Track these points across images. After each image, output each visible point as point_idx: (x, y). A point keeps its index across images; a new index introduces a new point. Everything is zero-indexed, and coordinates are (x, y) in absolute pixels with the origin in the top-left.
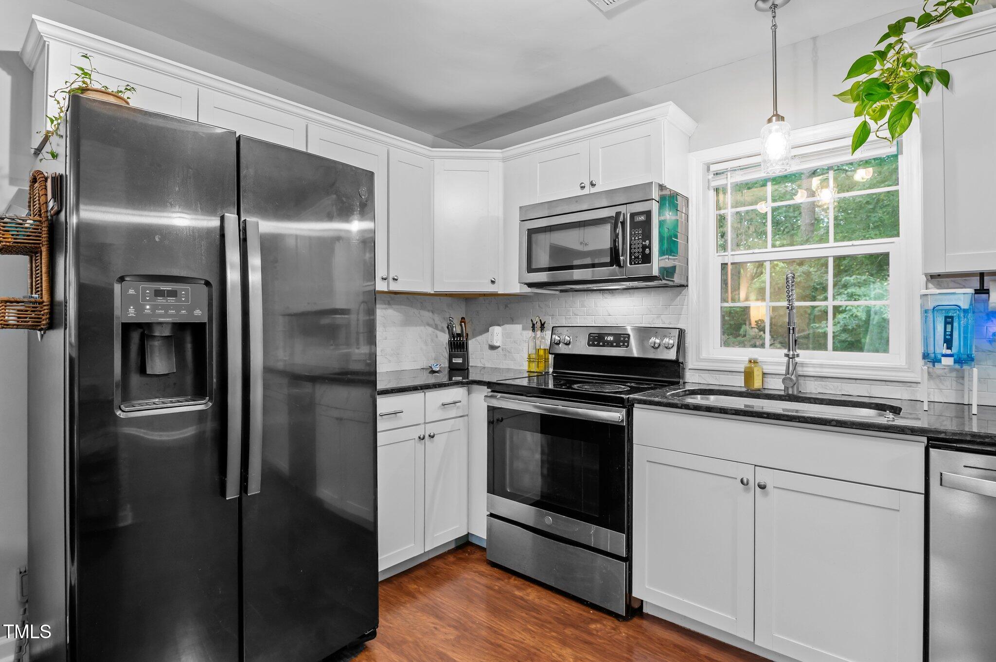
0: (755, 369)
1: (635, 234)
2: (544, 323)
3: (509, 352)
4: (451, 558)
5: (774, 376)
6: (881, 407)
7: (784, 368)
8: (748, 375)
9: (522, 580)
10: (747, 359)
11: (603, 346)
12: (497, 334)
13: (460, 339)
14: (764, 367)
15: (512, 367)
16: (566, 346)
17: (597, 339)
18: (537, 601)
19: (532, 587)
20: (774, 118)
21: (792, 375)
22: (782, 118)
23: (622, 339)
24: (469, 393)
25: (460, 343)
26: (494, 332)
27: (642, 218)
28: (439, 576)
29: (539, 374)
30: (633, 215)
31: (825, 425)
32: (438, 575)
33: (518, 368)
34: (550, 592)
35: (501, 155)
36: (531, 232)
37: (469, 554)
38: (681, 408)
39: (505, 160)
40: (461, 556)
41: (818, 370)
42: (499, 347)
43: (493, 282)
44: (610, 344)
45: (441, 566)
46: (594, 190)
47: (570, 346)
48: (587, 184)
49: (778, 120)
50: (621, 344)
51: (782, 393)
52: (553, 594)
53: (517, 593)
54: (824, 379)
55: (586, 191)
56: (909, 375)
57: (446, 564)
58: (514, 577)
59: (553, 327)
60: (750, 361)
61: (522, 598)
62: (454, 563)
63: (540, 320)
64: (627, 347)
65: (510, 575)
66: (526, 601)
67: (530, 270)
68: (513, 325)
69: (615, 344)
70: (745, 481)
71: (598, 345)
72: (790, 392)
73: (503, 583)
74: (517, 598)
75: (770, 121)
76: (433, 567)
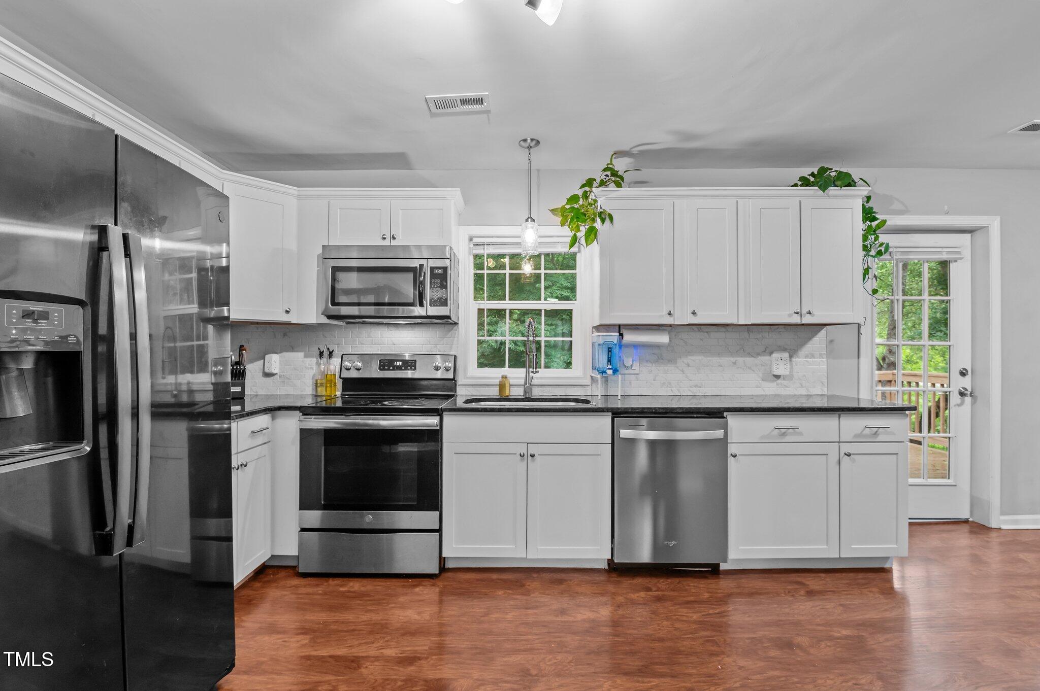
0: (506, 383)
1: (434, 283)
2: (333, 351)
3: (288, 379)
4: (257, 585)
5: (514, 386)
6: (576, 401)
7: (523, 381)
8: (502, 386)
9: (340, 579)
10: (500, 376)
11: (393, 370)
12: (275, 362)
13: (237, 367)
14: (511, 381)
15: (292, 393)
16: (357, 371)
17: (387, 363)
18: (363, 589)
19: (352, 581)
20: (530, 219)
21: (528, 385)
22: (533, 220)
23: (410, 364)
24: (273, 418)
25: (240, 371)
26: (272, 359)
27: (440, 271)
28: (254, 602)
29: (328, 398)
30: (432, 269)
31: (567, 412)
32: (252, 602)
33: (299, 393)
34: (369, 579)
35: (296, 193)
36: (335, 269)
37: (273, 575)
38: (481, 411)
39: (299, 197)
40: (266, 579)
41: (539, 380)
42: (276, 374)
43: (287, 312)
44: (399, 368)
45: (251, 594)
46: (394, 243)
47: (360, 371)
48: (388, 236)
49: (531, 221)
50: (409, 368)
51: (523, 397)
52: (373, 580)
53: (342, 589)
54: (543, 386)
55: (386, 243)
56: (585, 381)
57: (254, 590)
58: (331, 579)
59: (342, 355)
60: (503, 377)
61: (349, 592)
62: (263, 587)
63: (328, 349)
64: (414, 370)
65: (327, 579)
66: (354, 592)
67: (334, 303)
68: (294, 353)
69: (403, 368)
70: (522, 454)
71: (388, 369)
72: (527, 396)
73: (323, 586)
74: (344, 592)
75: (527, 220)
76: (244, 597)
